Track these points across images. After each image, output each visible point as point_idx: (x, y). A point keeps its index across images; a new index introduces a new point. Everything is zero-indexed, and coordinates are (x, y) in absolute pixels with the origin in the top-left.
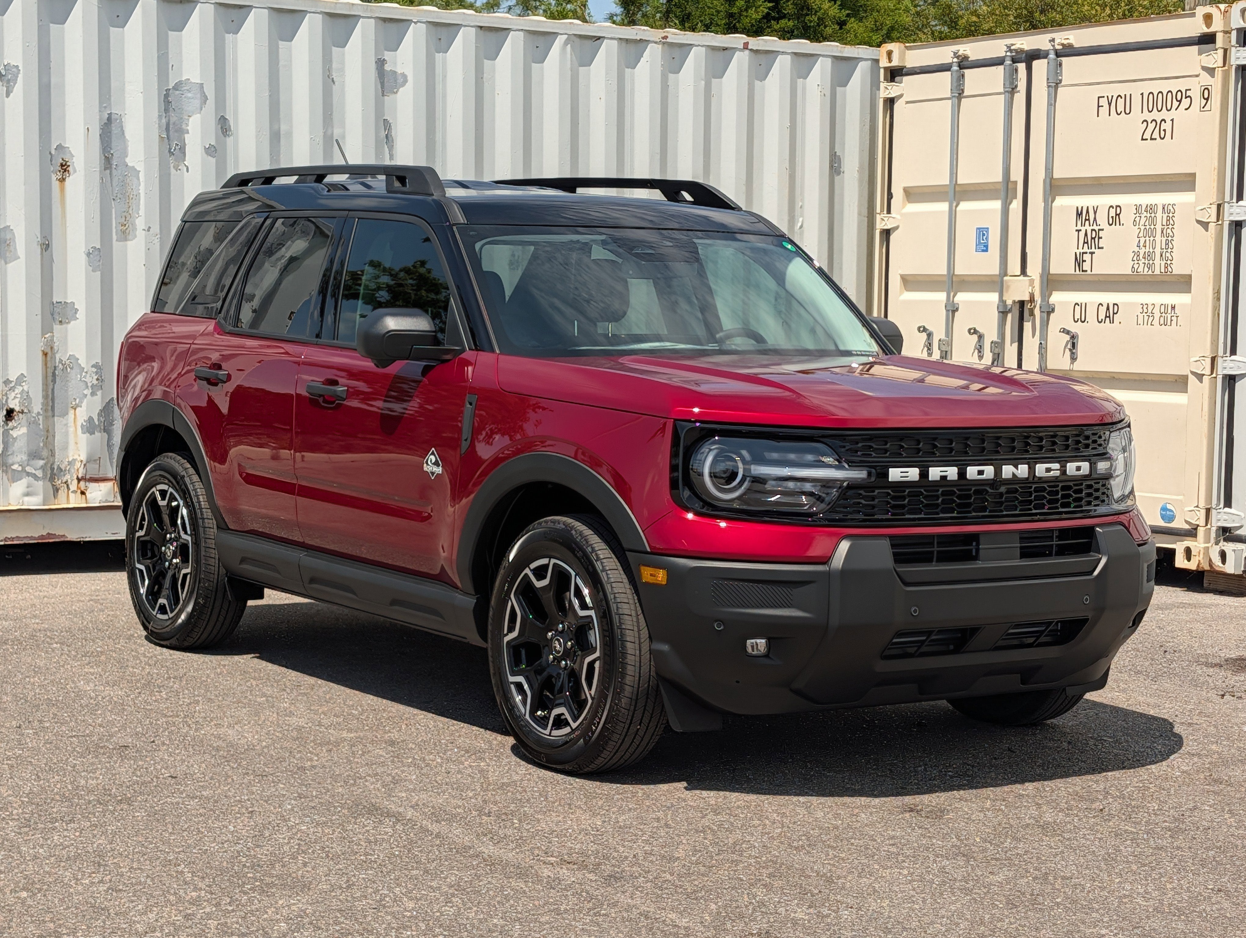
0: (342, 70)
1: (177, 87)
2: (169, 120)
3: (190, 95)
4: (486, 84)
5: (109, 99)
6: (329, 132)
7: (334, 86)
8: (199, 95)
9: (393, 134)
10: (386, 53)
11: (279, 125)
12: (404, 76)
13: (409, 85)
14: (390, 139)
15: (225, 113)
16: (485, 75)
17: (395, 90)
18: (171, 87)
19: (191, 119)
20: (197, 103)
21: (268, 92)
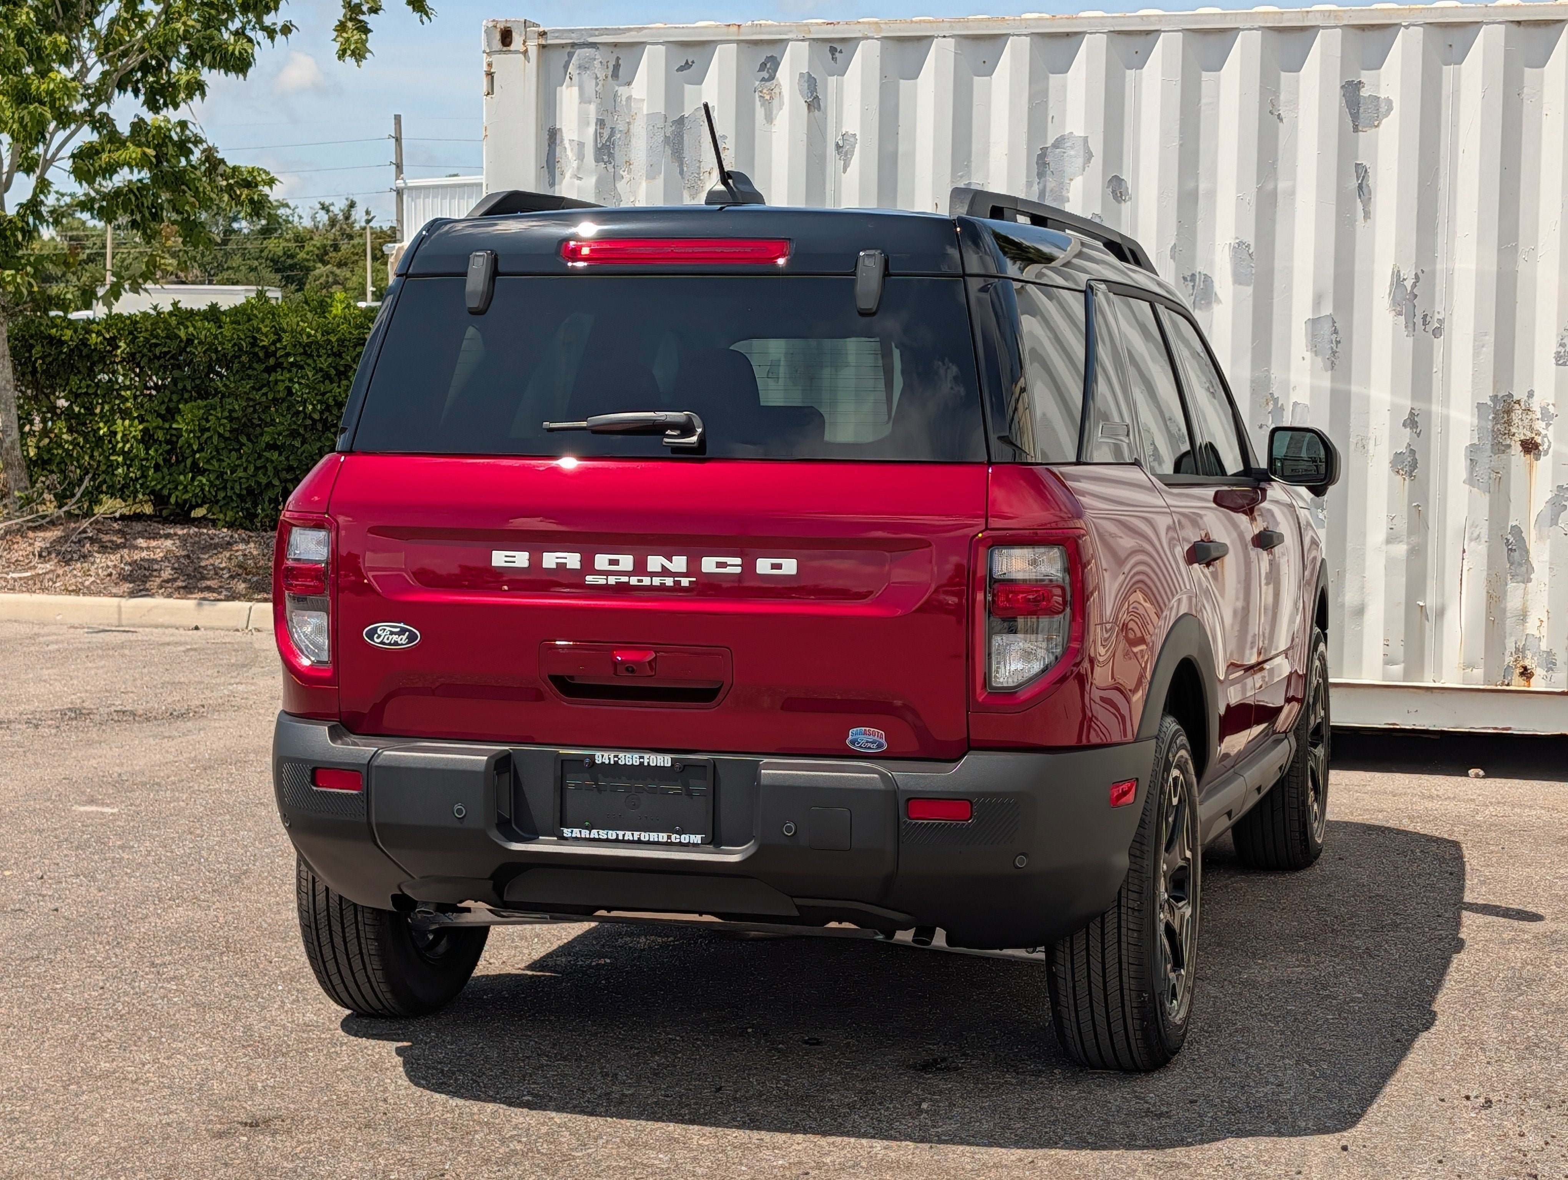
0: (1294, 103)
1: (1059, 143)
2: (1045, 187)
3: (1072, 153)
4: (1526, 102)
5: (968, 166)
6: (1270, 186)
7: (1281, 125)
8: (1082, 152)
9: (1370, 183)
10: (1364, 72)
11: (1197, 181)
12: (1389, 102)
13: (1395, 114)
14: (1365, 190)
15: (1121, 172)
16: (1526, 90)
17: (1376, 123)
18: (1049, 145)
19: (1072, 183)
20: (1080, 161)
21: (1177, 140)
